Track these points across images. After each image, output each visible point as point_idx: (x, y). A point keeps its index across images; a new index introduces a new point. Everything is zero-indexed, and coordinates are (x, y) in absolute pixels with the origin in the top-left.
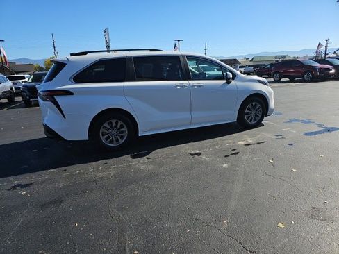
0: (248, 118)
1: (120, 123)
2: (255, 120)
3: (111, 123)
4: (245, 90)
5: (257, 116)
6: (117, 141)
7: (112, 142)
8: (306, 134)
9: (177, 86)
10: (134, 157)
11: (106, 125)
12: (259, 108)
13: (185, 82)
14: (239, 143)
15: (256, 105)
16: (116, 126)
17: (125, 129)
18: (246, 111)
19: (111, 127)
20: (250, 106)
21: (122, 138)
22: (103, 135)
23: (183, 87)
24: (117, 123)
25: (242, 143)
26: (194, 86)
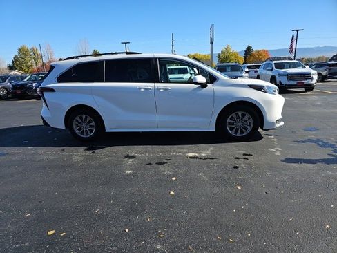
0: (231, 129)
1: (89, 118)
2: (242, 132)
4: (226, 96)
9: (140, 88)
11: (78, 118)
12: (248, 119)
13: (150, 85)
15: (243, 115)
16: (86, 120)
17: (93, 124)
18: (229, 121)
19: (82, 121)
20: (234, 115)
21: (91, 131)
23: (147, 89)
24: (86, 118)
25: (190, 155)
26: (159, 89)
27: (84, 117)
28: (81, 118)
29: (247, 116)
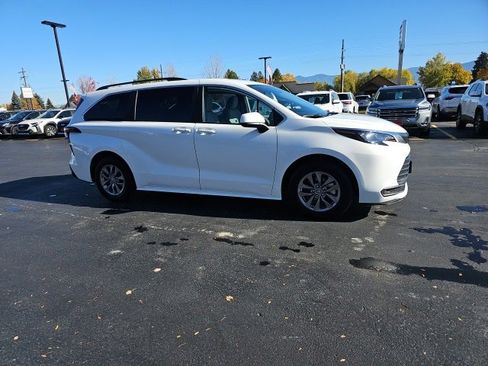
0: (306, 199)
1: (117, 170)
2: (323, 205)
6: (116, 190)
7: (111, 190)
9: (176, 131)
11: (105, 169)
13: (189, 126)
15: (324, 178)
16: (113, 172)
18: (302, 185)
19: (110, 173)
20: (309, 176)
21: (120, 188)
25: (222, 235)
26: (200, 132)
29: (331, 179)
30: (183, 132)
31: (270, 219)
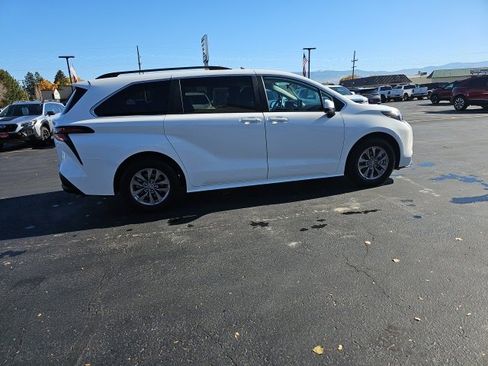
0: (363, 171)
1: (158, 173)
2: (376, 174)
3: (146, 173)
5: (380, 168)
6: (155, 198)
7: (147, 199)
8: (455, 201)
9: (243, 121)
10: (172, 223)
11: (139, 175)
12: (383, 156)
13: (260, 114)
14: (336, 210)
15: (377, 151)
16: (153, 177)
17: (166, 182)
18: (361, 160)
19: (146, 178)
20: (366, 152)
21: (162, 194)
22: (135, 189)
24: (154, 172)
26: (271, 121)
27: (150, 172)
28: (144, 174)
29: (382, 152)
30: (252, 122)
31: (344, 193)
